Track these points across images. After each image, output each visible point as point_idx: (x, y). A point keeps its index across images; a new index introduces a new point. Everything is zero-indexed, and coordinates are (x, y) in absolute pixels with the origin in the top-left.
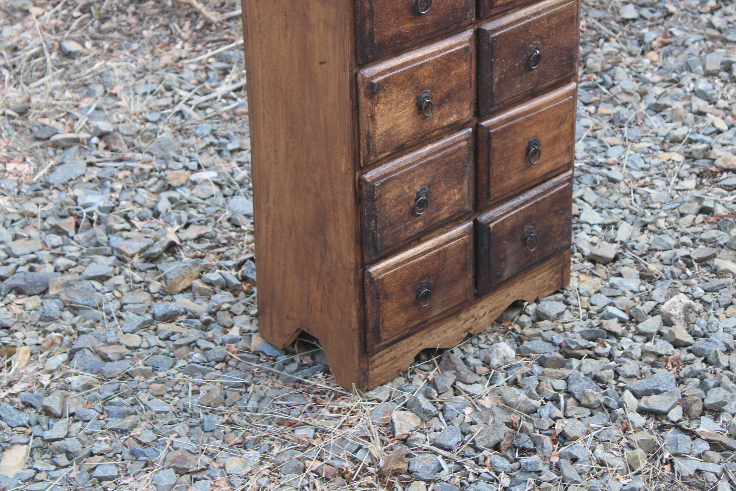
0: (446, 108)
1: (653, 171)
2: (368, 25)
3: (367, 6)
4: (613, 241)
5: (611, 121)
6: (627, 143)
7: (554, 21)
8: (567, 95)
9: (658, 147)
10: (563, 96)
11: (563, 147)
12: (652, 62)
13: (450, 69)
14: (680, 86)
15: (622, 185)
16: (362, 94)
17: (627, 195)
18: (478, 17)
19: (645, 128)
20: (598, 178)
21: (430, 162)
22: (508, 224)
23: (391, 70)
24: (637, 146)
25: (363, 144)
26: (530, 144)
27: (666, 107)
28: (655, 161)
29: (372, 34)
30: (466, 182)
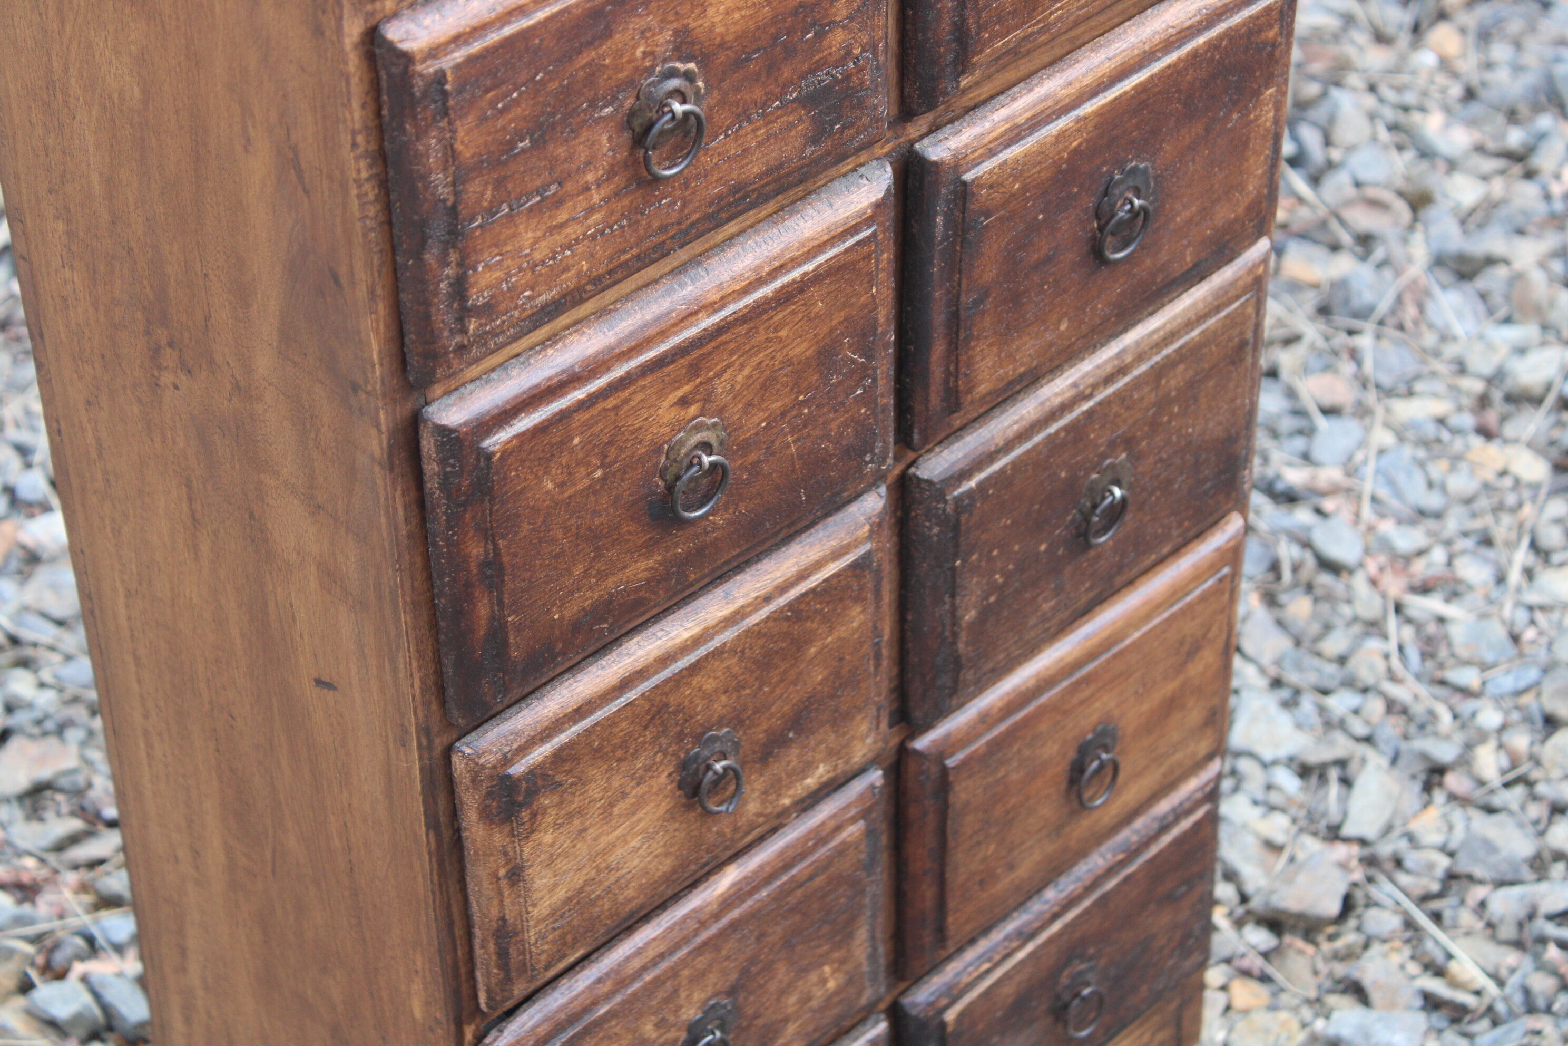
0: (793, 755)
2: (483, 609)
3: (476, 550)
4: (1334, 834)
5: (1324, 311)
6: (1371, 397)
8: (1213, 567)
9: (1467, 420)
10: (1197, 577)
11: (1195, 714)
13: (799, 644)
14: (1530, 175)
15: (1359, 583)
16: (471, 817)
17: (1374, 627)
18: (904, 438)
19: (1429, 339)
20: (1288, 552)
21: (734, 926)
23: (579, 713)
25: (485, 953)
26: (1084, 751)
27: (1490, 261)
29: (498, 633)
30: (862, 934)
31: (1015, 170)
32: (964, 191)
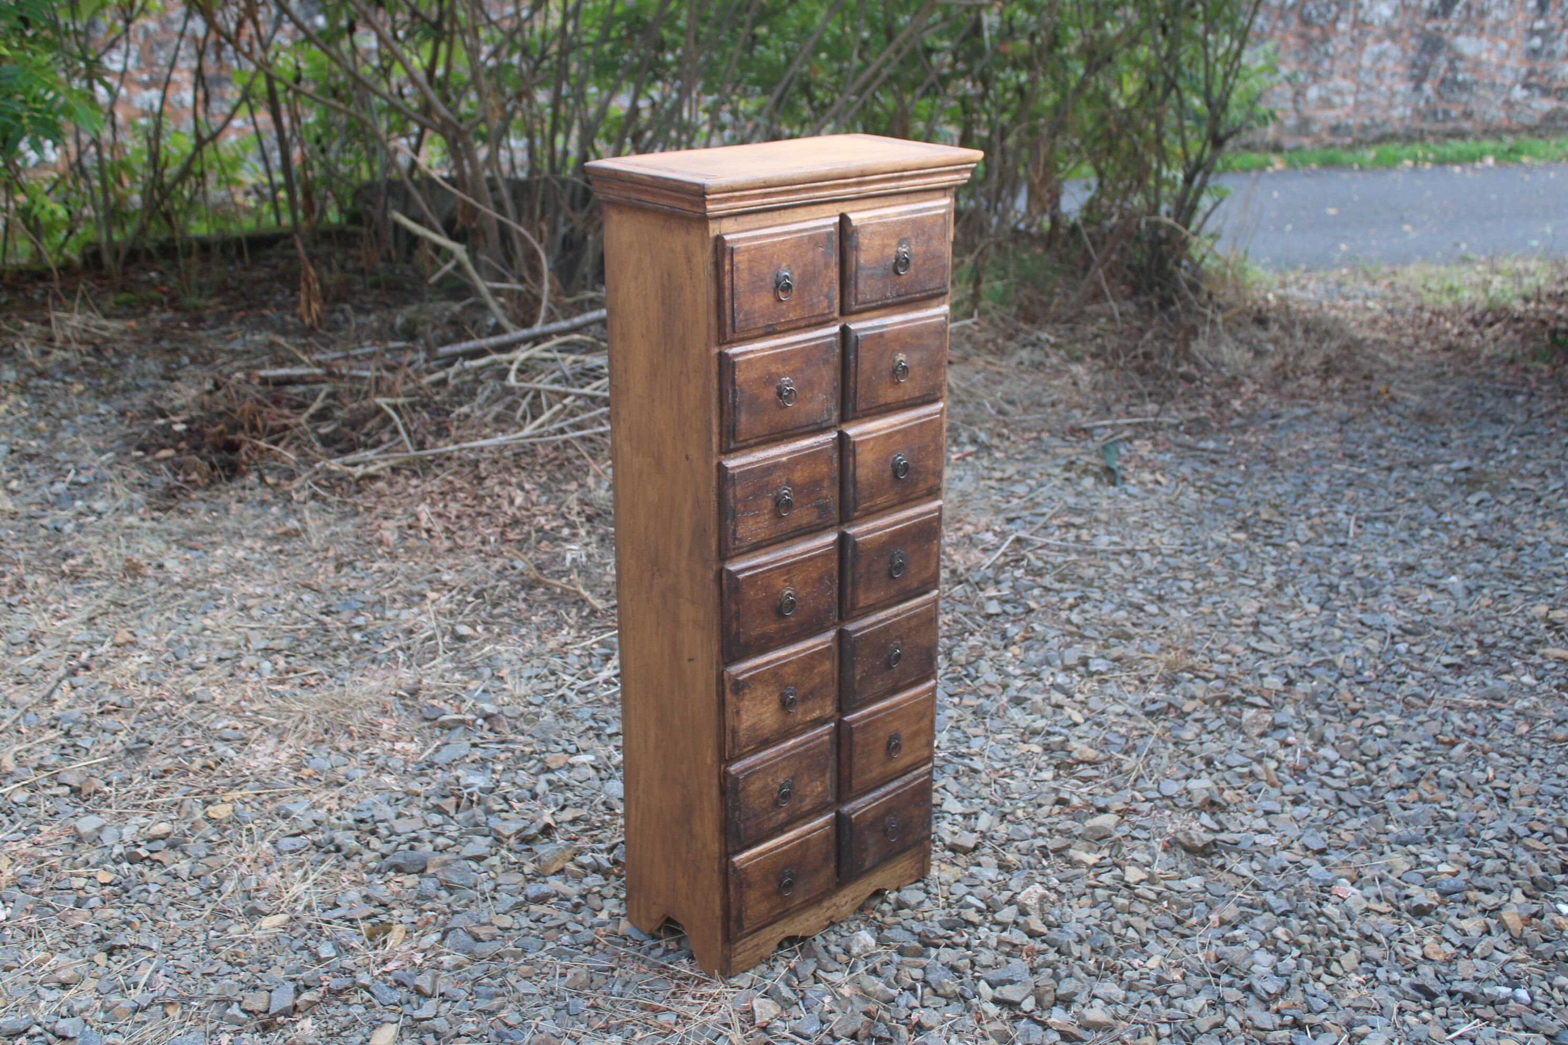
0: (810, 704)
1: (1012, 762)
2: (734, 626)
3: (734, 607)
4: (973, 831)
5: (974, 713)
6: (989, 734)
7: (913, 623)
8: (927, 691)
9: (1018, 739)
10: (923, 693)
11: (923, 741)
12: (1014, 656)
13: (813, 667)
14: (1040, 680)
15: (983, 775)
16: (728, 691)
17: (988, 785)
18: (840, 618)
19: (1006, 720)
20: (961, 768)
21: (794, 755)
22: (869, 815)
23: (756, 667)
24: (999, 737)
25: (728, 738)
26: (891, 739)
27: (1026, 699)
28: (1015, 753)
29: (738, 633)
30: (828, 775)
31: (870, 541)
32: (856, 544)
